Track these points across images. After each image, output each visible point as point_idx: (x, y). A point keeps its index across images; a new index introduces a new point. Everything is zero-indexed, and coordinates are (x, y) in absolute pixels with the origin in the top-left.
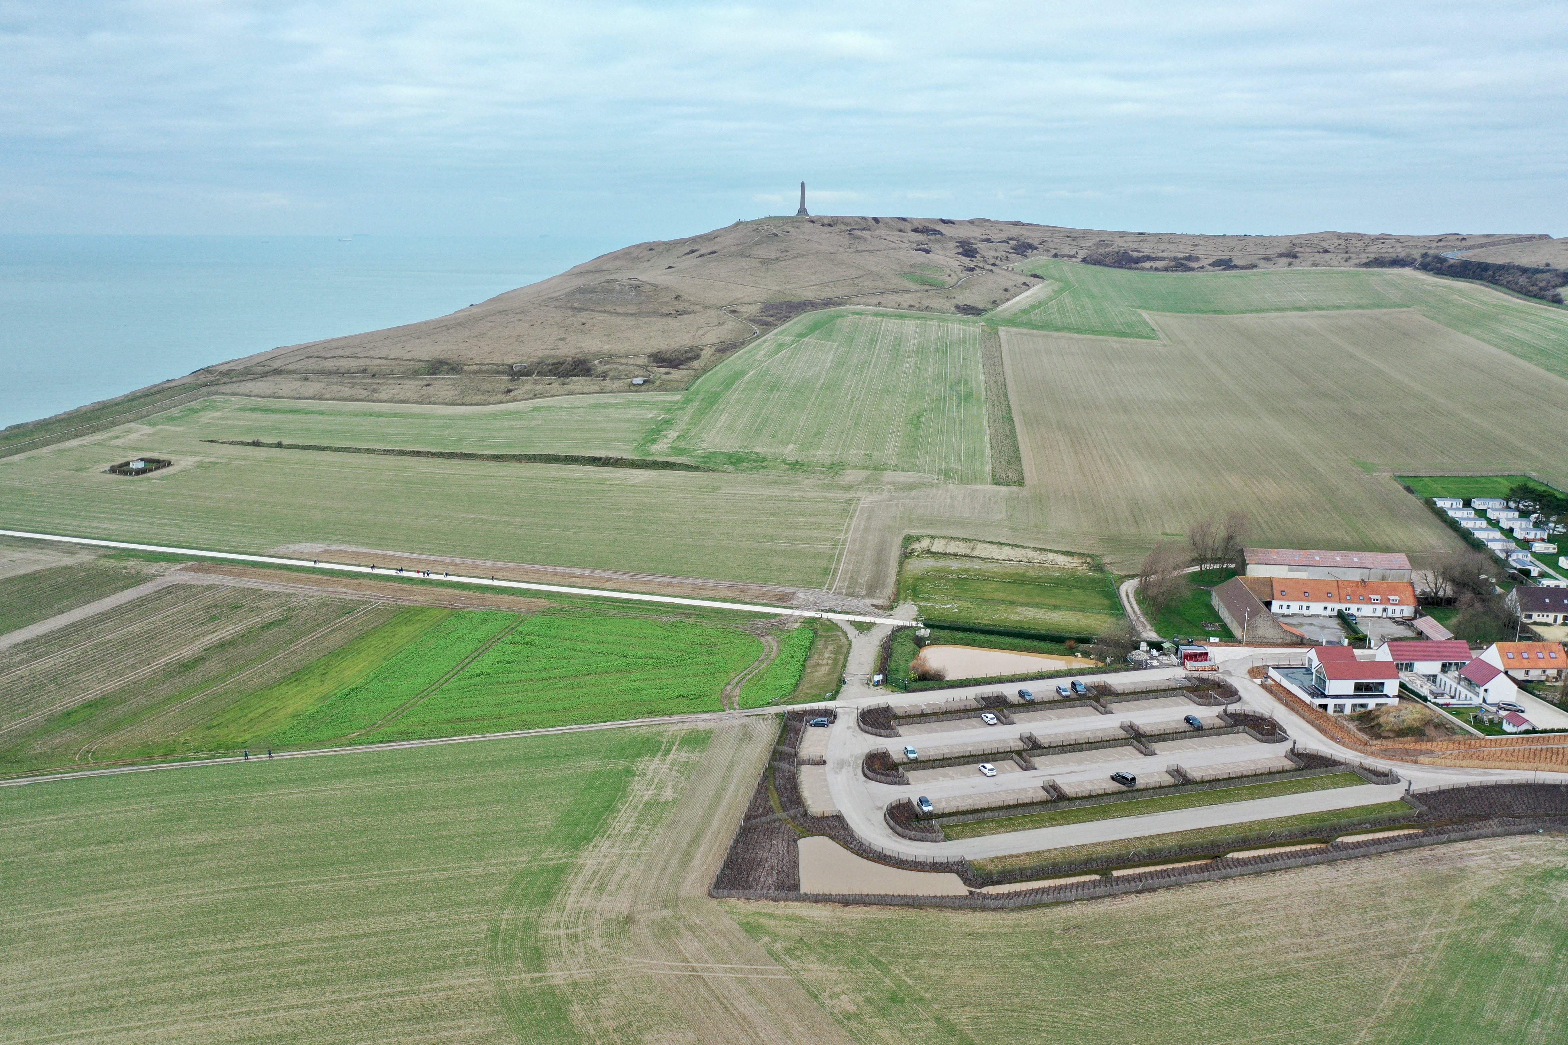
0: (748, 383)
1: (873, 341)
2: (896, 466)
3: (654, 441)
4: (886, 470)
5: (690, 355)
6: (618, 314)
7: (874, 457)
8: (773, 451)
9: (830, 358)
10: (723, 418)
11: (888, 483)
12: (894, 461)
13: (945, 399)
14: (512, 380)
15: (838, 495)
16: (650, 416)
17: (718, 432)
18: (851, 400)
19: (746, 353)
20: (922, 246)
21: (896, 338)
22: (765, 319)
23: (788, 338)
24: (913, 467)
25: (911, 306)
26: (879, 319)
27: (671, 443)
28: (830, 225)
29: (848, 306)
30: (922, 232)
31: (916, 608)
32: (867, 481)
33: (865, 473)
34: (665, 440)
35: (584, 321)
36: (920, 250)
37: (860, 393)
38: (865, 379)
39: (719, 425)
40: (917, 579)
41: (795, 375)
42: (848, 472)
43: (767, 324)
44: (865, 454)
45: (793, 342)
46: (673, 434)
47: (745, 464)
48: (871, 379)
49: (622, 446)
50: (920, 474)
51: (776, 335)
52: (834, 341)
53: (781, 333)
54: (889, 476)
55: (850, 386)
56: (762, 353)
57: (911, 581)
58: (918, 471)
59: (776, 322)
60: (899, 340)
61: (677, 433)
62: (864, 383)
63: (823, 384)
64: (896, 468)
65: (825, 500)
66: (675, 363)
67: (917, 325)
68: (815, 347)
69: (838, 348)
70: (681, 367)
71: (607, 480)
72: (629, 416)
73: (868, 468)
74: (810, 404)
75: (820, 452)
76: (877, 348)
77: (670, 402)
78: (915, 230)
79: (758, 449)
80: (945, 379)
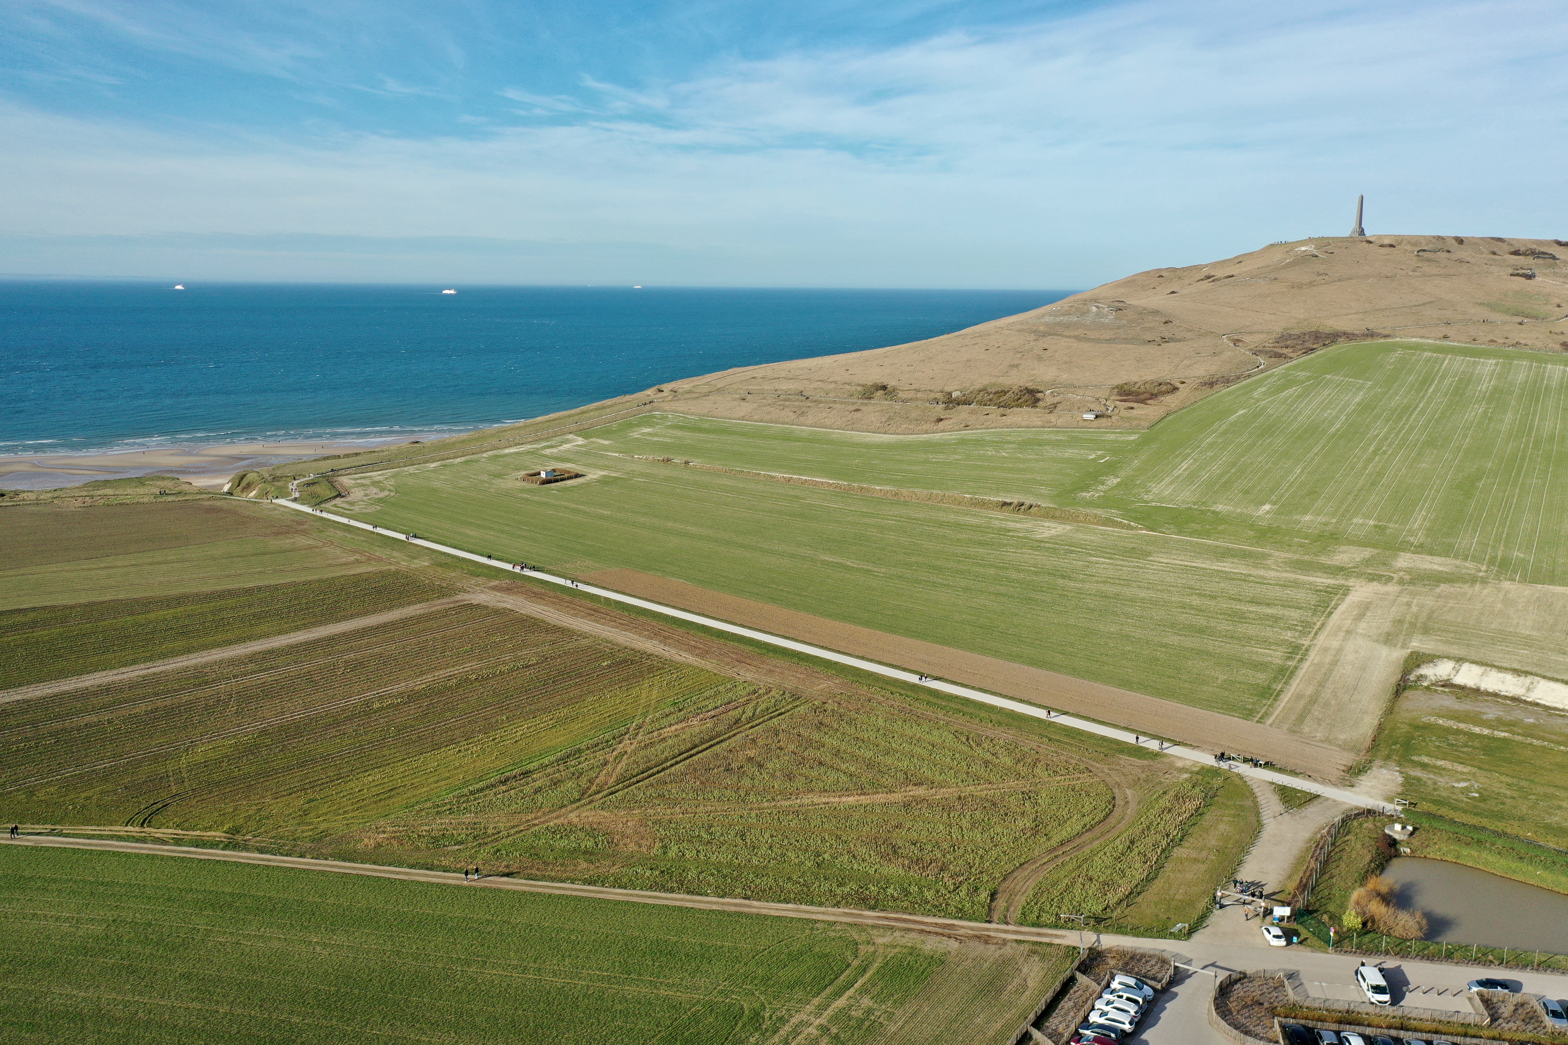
0: (1231, 424)
1: (1425, 382)
2: (1421, 546)
3: (1086, 488)
4: (1404, 550)
5: (1164, 388)
6: (1088, 340)
7: (1388, 531)
8: (1239, 511)
9: (1358, 399)
10: (1185, 465)
11: (1400, 570)
12: (1420, 538)
13: (1523, 459)
14: (946, 408)
15: (1318, 580)
16: (1091, 457)
17: (1171, 483)
18: (1375, 453)
19: (1240, 388)
20: (1521, 272)
21: (1461, 380)
22: (1277, 350)
23: (1304, 373)
24: (1447, 551)
25: (1493, 341)
26: (1441, 356)
27: (1105, 492)
28: (1392, 246)
29: (1398, 339)
30: (1525, 254)
31: (1400, 780)
32: (1367, 562)
33: (1368, 552)
34: (1101, 487)
35: (1046, 346)
36: (1518, 275)
37: (1390, 446)
38: (1402, 428)
39: (1176, 473)
40: (1417, 727)
41: (1300, 419)
42: (1343, 548)
43: (1279, 356)
44: (1376, 526)
45: (1308, 379)
46: (1113, 481)
47: (1195, 526)
48: (1412, 429)
49: (1044, 490)
50: (1458, 562)
51: (1288, 369)
52: (1368, 379)
53: (1296, 367)
54: (1404, 561)
55: (1377, 436)
56: (1264, 389)
57: (1405, 728)
58: (1456, 557)
59: (1291, 355)
60: (1466, 381)
61: (1119, 480)
62: (1400, 432)
63: (1338, 430)
64: (1420, 549)
65: (1296, 584)
66: (1142, 397)
67: (1496, 364)
68: (1338, 386)
69: (1371, 388)
70: (1149, 402)
71: (1009, 531)
72: (1067, 455)
73: (1374, 546)
74: (1311, 455)
75: (1308, 518)
76: (1431, 390)
77: (1123, 442)
78: (1516, 253)
79: (1219, 508)
80: (1529, 434)
